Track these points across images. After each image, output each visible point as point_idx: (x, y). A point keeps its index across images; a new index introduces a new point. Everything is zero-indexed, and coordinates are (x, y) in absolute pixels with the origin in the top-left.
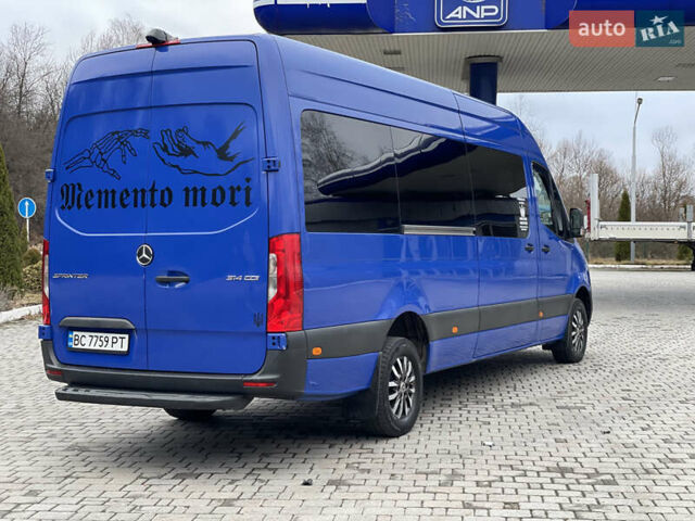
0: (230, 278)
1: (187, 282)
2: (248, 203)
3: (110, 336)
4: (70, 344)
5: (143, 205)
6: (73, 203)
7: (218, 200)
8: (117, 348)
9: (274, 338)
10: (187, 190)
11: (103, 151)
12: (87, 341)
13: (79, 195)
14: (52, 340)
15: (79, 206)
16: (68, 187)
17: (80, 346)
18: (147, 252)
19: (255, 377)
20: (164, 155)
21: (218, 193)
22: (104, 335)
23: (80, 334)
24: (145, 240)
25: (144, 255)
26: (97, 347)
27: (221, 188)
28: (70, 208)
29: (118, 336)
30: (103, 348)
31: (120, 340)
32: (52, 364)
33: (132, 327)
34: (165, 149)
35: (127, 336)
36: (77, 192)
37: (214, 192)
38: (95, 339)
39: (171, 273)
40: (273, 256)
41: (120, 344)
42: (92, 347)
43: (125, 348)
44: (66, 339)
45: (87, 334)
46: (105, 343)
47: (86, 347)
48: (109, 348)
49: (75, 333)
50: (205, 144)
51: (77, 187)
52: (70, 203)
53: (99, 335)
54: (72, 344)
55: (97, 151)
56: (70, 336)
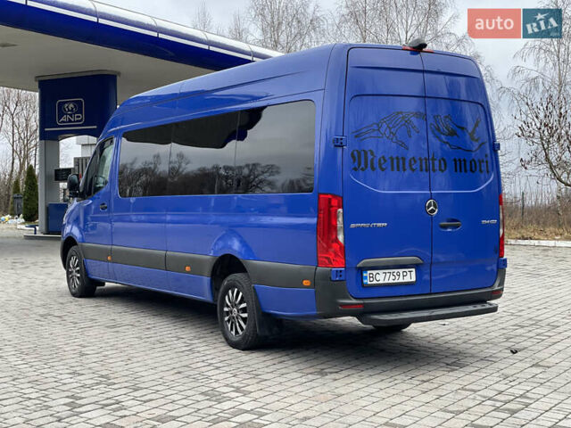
0: (483, 222)
3: (401, 271)
4: (365, 281)
5: (427, 170)
6: (366, 166)
7: (473, 169)
8: (407, 279)
10: (455, 160)
11: (391, 126)
12: (382, 277)
13: (372, 160)
14: (346, 280)
15: (373, 168)
16: (358, 152)
17: (375, 282)
18: (434, 206)
19: (497, 288)
21: (473, 164)
22: (396, 271)
23: (374, 272)
24: (432, 196)
25: (432, 208)
26: (391, 281)
28: (363, 169)
29: (407, 270)
30: (396, 281)
31: (408, 273)
32: (350, 299)
33: (421, 261)
34: (439, 129)
35: (414, 270)
36: (370, 157)
38: (388, 275)
39: (449, 220)
40: (501, 207)
41: (410, 276)
42: (386, 281)
43: (414, 279)
44: (361, 278)
45: (381, 272)
46: (397, 277)
47: (381, 282)
48: (401, 280)
49: (369, 272)
51: (369, 153)
52: (363, 165)
53: (391, 271)
54: (367, 281)
55: (385, 126)
56: (365, 275)
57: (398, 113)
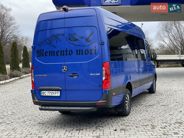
0: (91, 74)
1: (78, 76)
2: (96, 54)
3: (54, 92)
4: (41, 94)
5: (64, 55)
6: (41, 55)
7: (87, 53)
8: (56, 95)
9: (105, 91)
10: (77, 50)
11: (50, 40)
12: (47, 93)
13: (43, 53)
14: (35, 93)
15: (43, 56)
16: (39, 51)
17: (44, 95)
18: (66, 68)
19: (100, 102)
20: (70, 41)
21: (87, 51)
22: (52, 91)
23: (44, 91)
24: (65, 65)
25: (65, 69)
26: (50, 95)
27: (87, 50)
28: (40, 56)
29: (57, 92)
30: (52, 95)
31: (57, 93)
32: (36, 100)
33: (61, 89)
34: (70, 39)
35: (59, 92)
36: (42, 52)
37: (85, 50)
38: (49, 93)
39: (73, 74)
40: (103, 68)
42: (48, 95)
43: (59, 95)
44: (40, 93)
45: (47, 91)
46: (53, 94)
49: (43, 91)
50: (82, 37)
51: (42, 50)
52: (40, 55)
53: (51, 91)
54: (42, 94)
55: (48, 40)
56: (41, 92)
57: (53, 35)
